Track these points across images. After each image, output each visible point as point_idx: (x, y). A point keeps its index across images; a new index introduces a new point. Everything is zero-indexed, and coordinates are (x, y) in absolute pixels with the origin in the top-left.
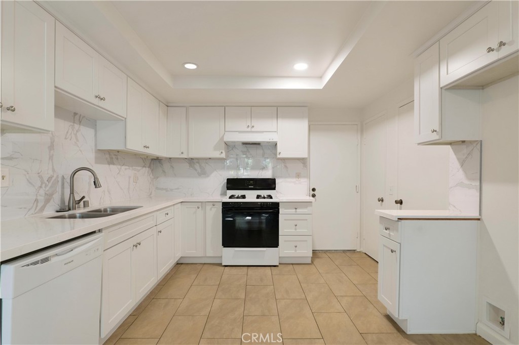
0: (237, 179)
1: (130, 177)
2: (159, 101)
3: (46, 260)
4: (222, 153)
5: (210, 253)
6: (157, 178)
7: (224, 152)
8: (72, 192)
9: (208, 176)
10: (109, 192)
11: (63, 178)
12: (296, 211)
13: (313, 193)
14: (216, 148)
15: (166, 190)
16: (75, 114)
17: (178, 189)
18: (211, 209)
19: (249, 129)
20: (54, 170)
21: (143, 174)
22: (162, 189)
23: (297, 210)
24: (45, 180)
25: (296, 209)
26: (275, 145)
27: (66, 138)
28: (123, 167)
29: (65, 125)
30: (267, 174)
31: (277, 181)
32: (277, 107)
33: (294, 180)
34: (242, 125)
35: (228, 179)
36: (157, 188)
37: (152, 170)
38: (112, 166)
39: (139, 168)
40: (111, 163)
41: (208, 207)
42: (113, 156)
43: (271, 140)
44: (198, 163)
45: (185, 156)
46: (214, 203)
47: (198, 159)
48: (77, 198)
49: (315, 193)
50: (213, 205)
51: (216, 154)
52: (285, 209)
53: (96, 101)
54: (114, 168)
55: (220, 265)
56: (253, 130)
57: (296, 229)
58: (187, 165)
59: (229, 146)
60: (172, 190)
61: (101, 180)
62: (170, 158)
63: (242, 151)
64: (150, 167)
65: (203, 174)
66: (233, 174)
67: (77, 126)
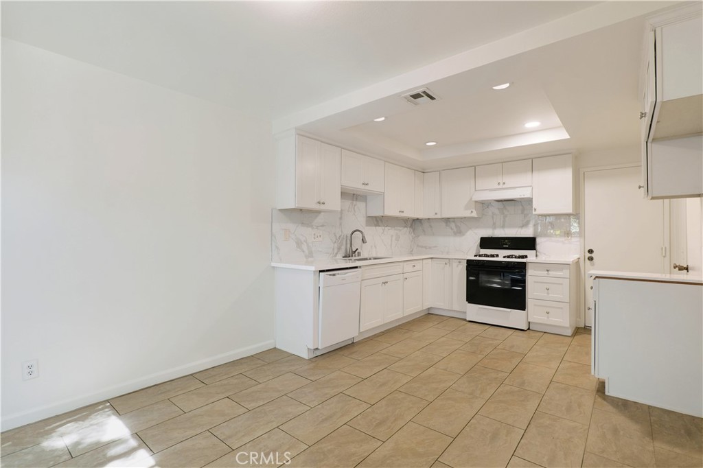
0: (492, 237)
1: (392, 236)
2: (415, 170)
3: (334, 275)
4: (472, 212)
5: (456, 308)
6: (418, 236)
7: (474, 211)
8: (351, 246)
9: (464, 235)
10: (375, 247)
11: (347, 236)
12: (548, 274)
13: (590, 255)
14: (467, 208)
15: (426, 247)
16: (354, 194)
17: (435, 247)
18: (457, 266)
19: (501, 186)
20: (342, 232)
21: (405, 233)
22: (422, 247)
23: (550, 272)
24: (338, 237)
25: (548, 271)
26: (529, 201)
27: (348, 211)
28: (386, 228)
29: (348, 203)
30: (527, 232)
31: (538, 240)
32: (532, 159)
33: (562, 239)
34: (492, 183)
35: (482, 238)
36: (418, 246)
37: (414, 230)
38: (377, 228)
39: (401, 228)
40: (377, 225)
41: (455, 264)
42: (378, 221)
43: (523, 197)
44: (454, 222)
45: (438, 216)
46: (460, 260)
47: (454, 218)
48: (354, 250)
49: (593, 255)
50: (460, 262)
51: (467, 214)
52: (535, 270)
53: (364, 187)
54: (379, 229)
55: (465, 320)
56: (504, 186)
57: (548, 294)
58: (444, 224)
59: (483, 205)
60: (430, 248)
61: (367, 238)
62: (429, 219)
63: (498, 209)
64: (411, 227)
65: (459, 233)
66: (488, 233)
67: (354, 202)
